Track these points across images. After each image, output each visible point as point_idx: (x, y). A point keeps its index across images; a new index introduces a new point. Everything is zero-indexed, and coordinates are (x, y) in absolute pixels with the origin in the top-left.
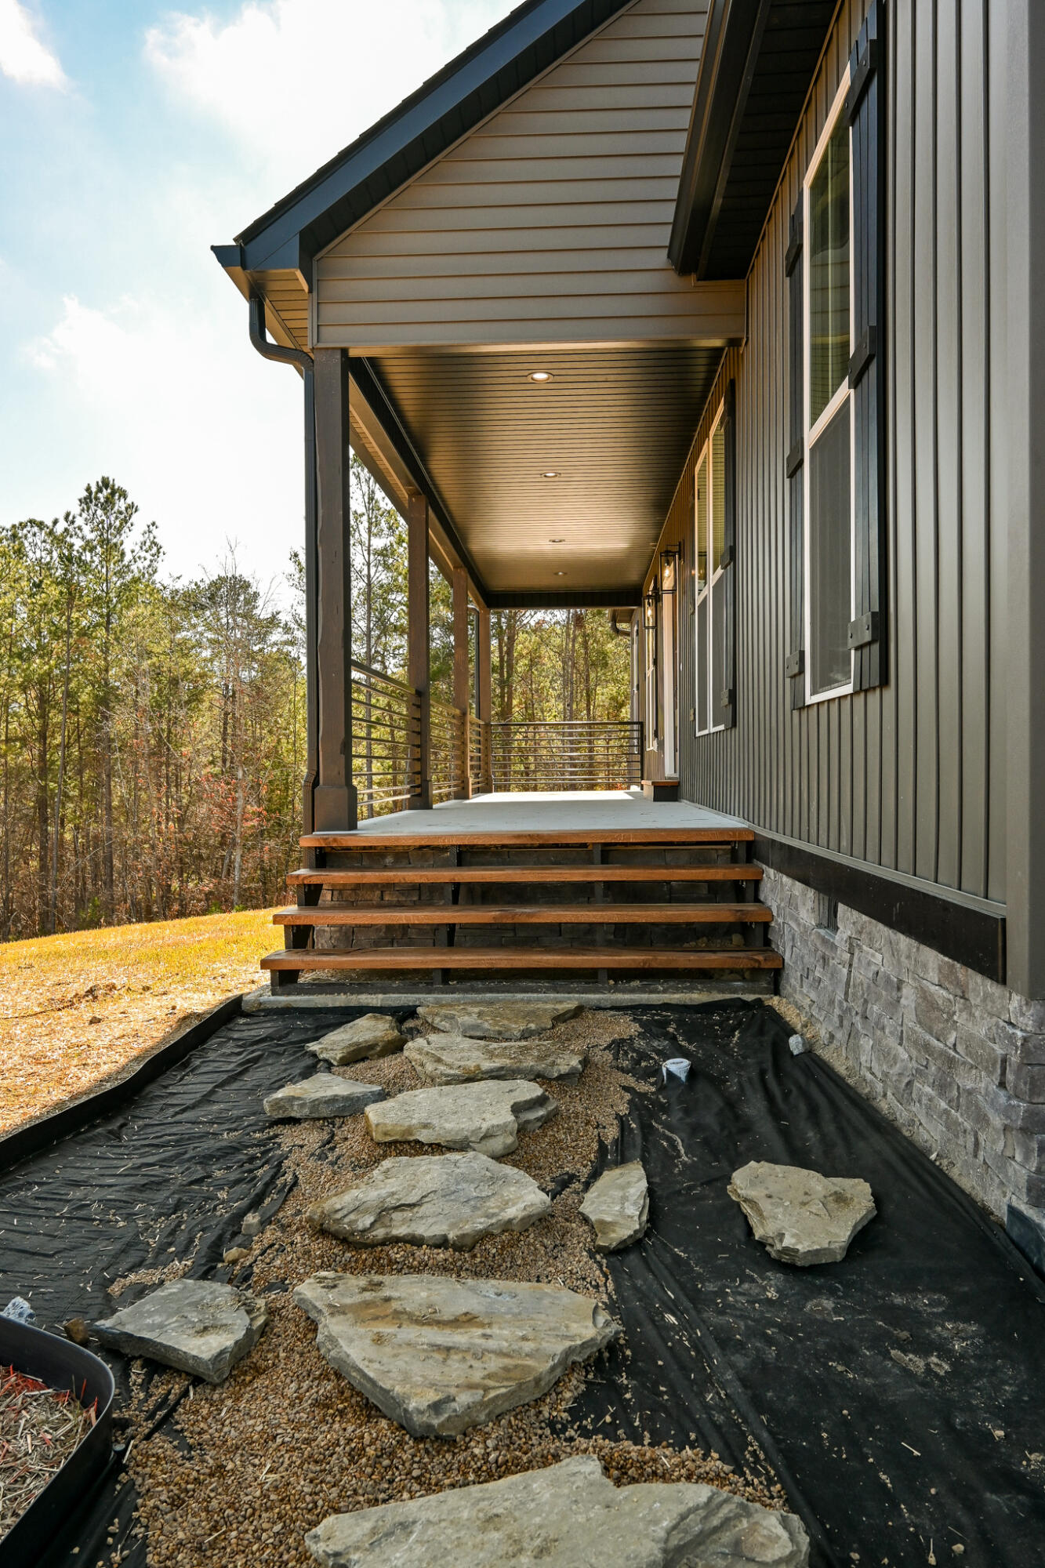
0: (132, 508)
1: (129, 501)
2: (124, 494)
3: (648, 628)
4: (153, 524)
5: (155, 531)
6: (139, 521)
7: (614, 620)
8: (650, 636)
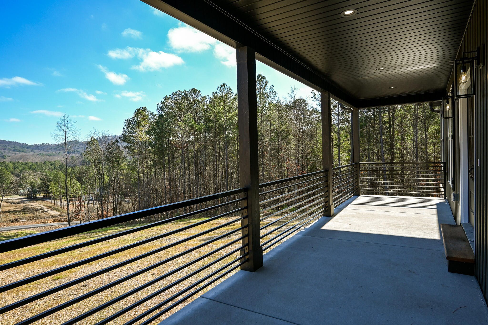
0: (267, 82)
1: (266, 80)
2: (265, 78)
3: (449, 118)
4: (272, 86)
5: (273, 88)
6: (269, 85)
7: (431, 105)
8: (450, 122)
